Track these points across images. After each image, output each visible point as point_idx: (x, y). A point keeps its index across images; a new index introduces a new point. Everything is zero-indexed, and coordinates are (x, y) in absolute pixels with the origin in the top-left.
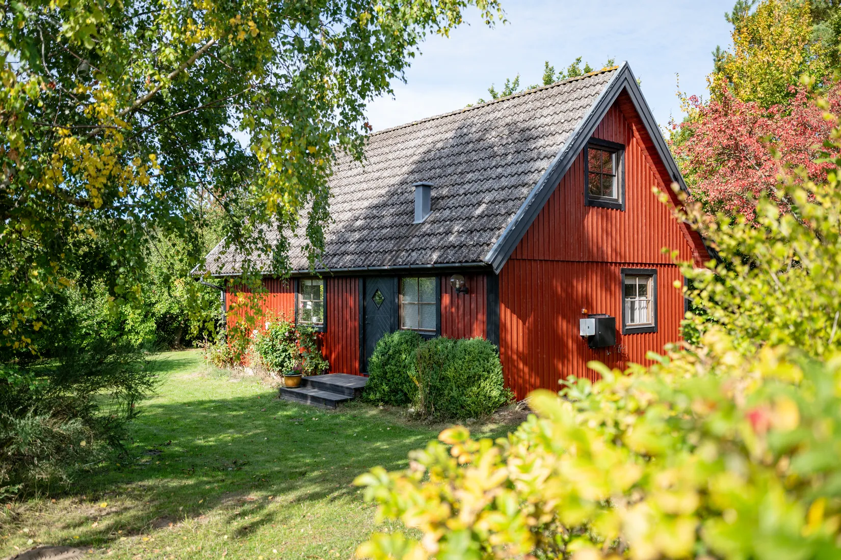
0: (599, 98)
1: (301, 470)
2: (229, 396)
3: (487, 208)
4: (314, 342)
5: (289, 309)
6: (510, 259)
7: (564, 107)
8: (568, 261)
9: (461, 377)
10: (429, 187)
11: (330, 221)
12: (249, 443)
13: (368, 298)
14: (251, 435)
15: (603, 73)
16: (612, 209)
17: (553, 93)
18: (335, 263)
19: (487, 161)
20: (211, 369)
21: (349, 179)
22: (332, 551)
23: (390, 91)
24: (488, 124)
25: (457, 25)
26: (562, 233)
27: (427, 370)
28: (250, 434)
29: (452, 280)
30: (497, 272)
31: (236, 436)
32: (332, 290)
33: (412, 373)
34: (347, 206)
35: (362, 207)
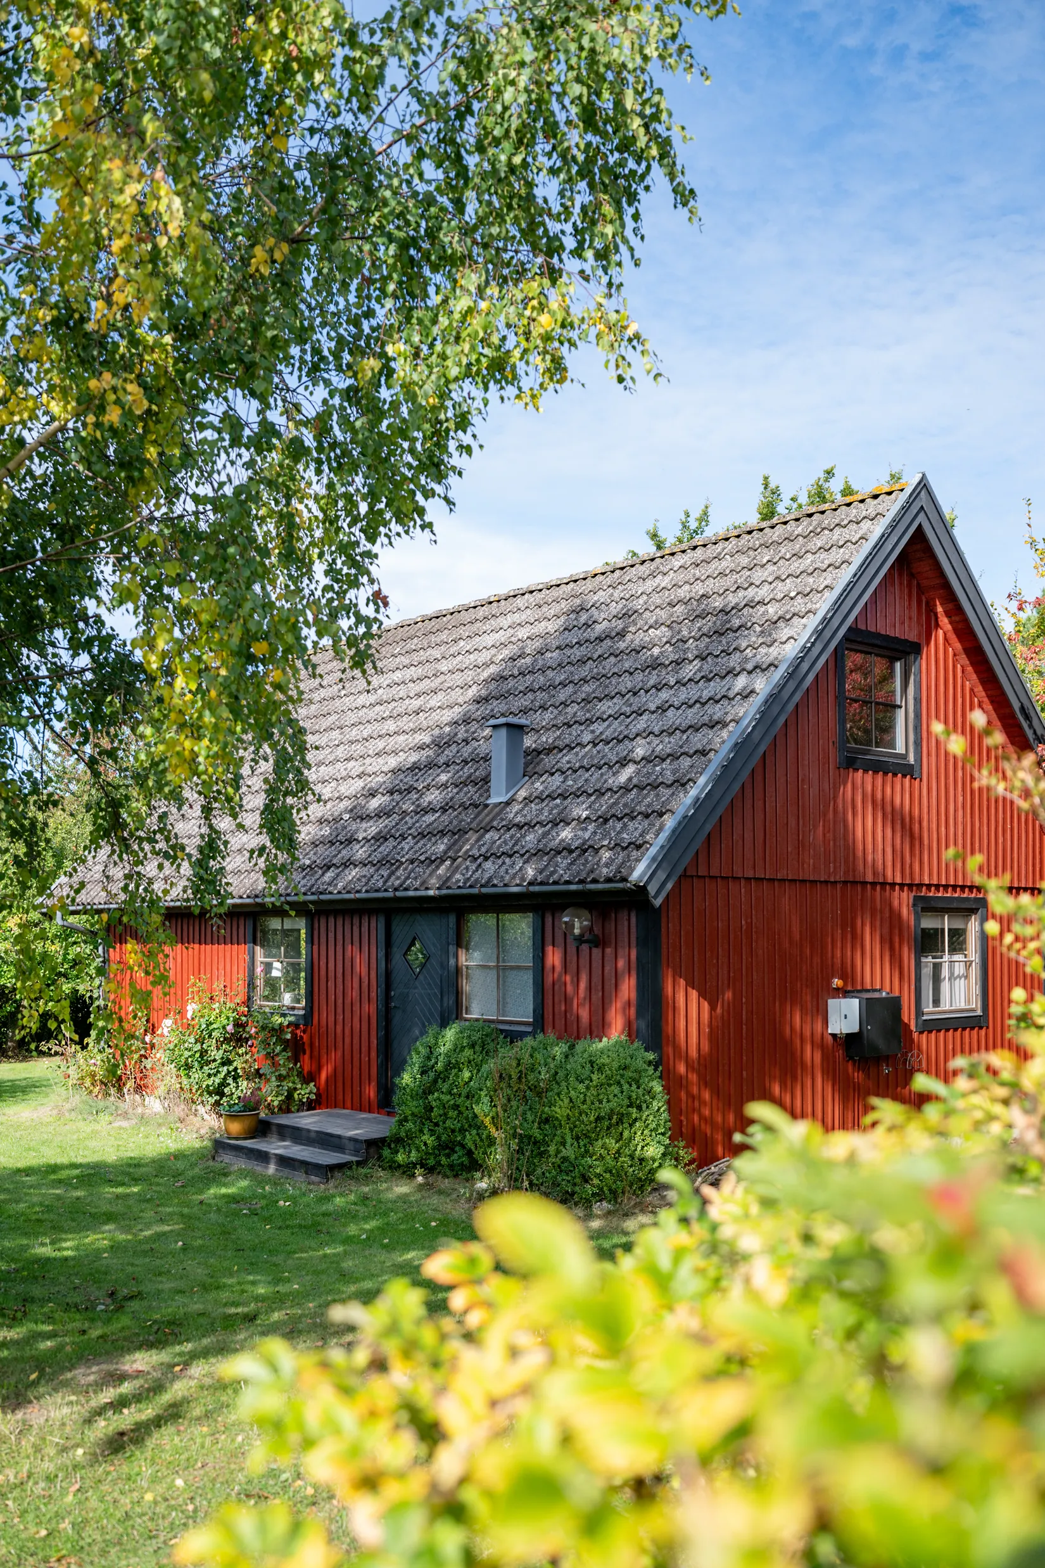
0: (867, 547)
1: (246, 1310)
2: (111, 1156)
3: (638, 773)
4: (286, 1044)
5: (235, 976)
6: (684, 876)
7: (796, 566)
8: (803, 881)
9: (584, 1116)
10: (520, 728)
11: (310, 798)
12: (145, 1253)
13: (397, 957)
14: (151, 1236)
15: (875, 497)
16: (895, 775)
17: (775, 538)
18: (329, 884)
19: (639, 676)
20: (78, 1098)
21: (361, 713)
22: (299, 1483)
23: (427, 526)
24: (641, 601)
25: (558, 386)
26: (792, 822)
27: (514, 1103)
28: (147, 1233)
29: (566, 919)
30: (658, 902)
31: (122, 1237)
32: (323, 940)
33: (482, 1109)
34: (355, 767)
35: (385, 769)
